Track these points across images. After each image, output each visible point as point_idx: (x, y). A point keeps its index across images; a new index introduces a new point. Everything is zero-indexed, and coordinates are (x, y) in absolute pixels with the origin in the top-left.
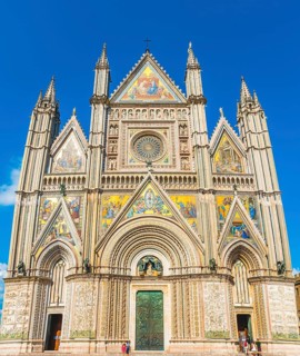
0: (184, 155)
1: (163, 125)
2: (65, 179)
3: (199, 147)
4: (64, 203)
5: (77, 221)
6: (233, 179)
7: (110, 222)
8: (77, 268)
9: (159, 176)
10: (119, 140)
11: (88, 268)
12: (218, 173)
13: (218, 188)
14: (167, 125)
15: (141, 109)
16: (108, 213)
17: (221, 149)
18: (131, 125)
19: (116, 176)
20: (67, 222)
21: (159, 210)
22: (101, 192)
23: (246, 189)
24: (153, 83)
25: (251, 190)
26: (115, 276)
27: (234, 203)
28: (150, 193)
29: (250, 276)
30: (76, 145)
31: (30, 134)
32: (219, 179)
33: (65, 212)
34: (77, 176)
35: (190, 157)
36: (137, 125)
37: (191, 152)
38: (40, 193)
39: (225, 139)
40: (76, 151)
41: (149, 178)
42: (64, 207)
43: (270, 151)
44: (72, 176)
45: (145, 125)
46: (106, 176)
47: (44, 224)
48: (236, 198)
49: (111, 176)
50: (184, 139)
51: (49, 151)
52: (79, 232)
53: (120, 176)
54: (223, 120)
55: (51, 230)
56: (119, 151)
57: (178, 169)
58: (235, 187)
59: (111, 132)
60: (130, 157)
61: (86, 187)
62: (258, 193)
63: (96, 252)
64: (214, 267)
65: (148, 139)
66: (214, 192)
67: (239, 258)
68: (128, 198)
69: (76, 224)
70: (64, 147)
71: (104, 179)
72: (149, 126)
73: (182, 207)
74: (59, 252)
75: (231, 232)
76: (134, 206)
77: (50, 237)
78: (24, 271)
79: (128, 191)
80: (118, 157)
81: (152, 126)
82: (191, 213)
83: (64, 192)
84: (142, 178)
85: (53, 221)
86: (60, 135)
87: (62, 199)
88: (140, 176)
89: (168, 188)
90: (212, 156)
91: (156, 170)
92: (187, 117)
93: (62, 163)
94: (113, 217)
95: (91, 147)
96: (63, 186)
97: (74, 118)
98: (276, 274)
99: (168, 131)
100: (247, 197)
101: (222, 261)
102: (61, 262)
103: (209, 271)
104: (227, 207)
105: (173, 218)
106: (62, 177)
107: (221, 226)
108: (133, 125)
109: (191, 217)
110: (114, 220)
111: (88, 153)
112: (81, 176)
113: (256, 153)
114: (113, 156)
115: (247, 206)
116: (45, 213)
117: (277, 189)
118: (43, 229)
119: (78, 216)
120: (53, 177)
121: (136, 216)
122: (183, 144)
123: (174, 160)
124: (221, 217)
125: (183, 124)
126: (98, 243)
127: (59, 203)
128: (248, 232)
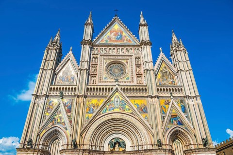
0: (139, 75)
1: (126, 58)
2: (63, 88)
3: (148, 70)
4: (62, 103)
5: (69, 114)
6: (170, 89)
7: (91, 116)
8: (68, 145)
9: (123, 87)
10: (98, 66)
11: (75, 145)
12: (160, 85)
13: (160, 95)
14: (128, 58)
15: (112, 48)
16: (90, 110)
17: (162, 71)
18: (105, 57)
19: (95, 87)
20: (63, 115)
21: (123, 108)
22: (85, 97)
23: (178, 95)
24: (119, 33)
25: (181, 95)
26: (93, 151)
27: (171, 103)
28: (117, 98)
29: (185, 149)
30: (72, 69)
31: (43, 61)
32: (161, 89)
33: (62, 109)
34: (71, 87)
35: (143, 76)
36: (110, 57)
37: (143, 73)
38: (47, 96)
39: (164, 65)
40: (71, 72)
41: (117, 89)
42: (62, 105)
43: (191, 72)
44: (68, 87)
45: (114, 57)
46: (89, 87)
47: (48, 115)
48: (172, 101)
49: (92, 87)
50: (138, 66)
51: (54, 71)
52: (71, 122)
53: (98, 87)
54: (162, 54)
55: (52, 119)
56: (98, 73)
57: (135, 83)
58: (171, 94)
59: (93, 61)
60: (104, 76)
61: (76, 93)
62: (186, 97)
63: (81, 135)
64: (160, 144)
65: (116, 65)
66: (158, 97)
67: (177, 138)
68: (103, 101)
69: (69, 117)
70: (64, 69)
71: (88, 89)
72: (116, 58)
73: (138, 107)
74: (56, 134)
75: (171, 122)
76: (107, 106)
77: (51, 124)
78: (31, 145)
79: (103, 96)
80: (97, 76)
81: (119, 57)
82: (144, 110)
83: (62, 96)
84: (112, 89)
85: (54, 114)
86: (62, 62)
87: (61, 100)
88: (111, 87)
89: (128, 95)
90: (156, 75)
91: (121, 84)
92: (140, 53)
93: (62, 79)
94: (93, 112)
95: (81, 70)
96: (62, 93)
97: (70, 52)
98: (202, 147)
99: (128, 61)
100: (179, 100)
101: (166, 141)
102: (57, 141)
103: (157, 147)
104: (167, 106)
105: (132, 113)
106: (62, 87)
107: (163, 118)
108: (107, 57)
110: (94, 115)
111: (79, 73)
112: (74, 87)
113: (183, 73)
114: (94, 75)
115: (180, 105)
116: (49, 108)
117: (197, 94)
118: (47, 118)
119: (70, 112)
120: (56, 87)
121: (108, 112)
122: (138, 69)
123: (132, 78)
124: (163, 112)
125: (137, 57)
126: (82, 129)
127: (58, 103)
128: (182, 121)
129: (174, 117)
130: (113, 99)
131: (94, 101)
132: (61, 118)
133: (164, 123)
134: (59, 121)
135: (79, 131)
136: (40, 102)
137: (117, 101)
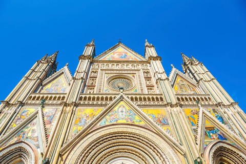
0: (150, 87)
1: (131, 72)
3: (161, 80)
4: (40, 112)
5: (48, 126)
6: (194, 98)
7: (81, 128)
9: (130, 96)
10: (97, 79)
13: (183, 104)
14: (134, 72)
15: (115, 64)
16: (81, 121)
17: (178, 84)
18: (107, 72)
19: (92, 96)
20: (38, 126)
23: (207, 104)
24: (124, 54)
28: (122, 107)
30: (63, 81)
31: (30, 71)
32: (182, 98)
34: (58, 96)
35: (155, 88)
36: (112, 72)
37: (155, 84)
38: (22, 105)
39: (179, 79)
40: (62, 84)
41: (122, 97)
43: (215, 81)
44: (54, 96)
45: (118, 72)
46: (83, 96)
47: (15, 127)
48: (201, 109)
49: (88, 96)
50: (148, 79)
52: (47, 136)
53: (96, 96)
54: (174, 69)
55: (19, 133)
58: (197, 102)
59: (92, 75)
60: (105, 89)
62: (218, 104)
63: (60, 155)
65: (120, 80)
66: (181, 106)
68: (101, 110)
69: (47, 130)
70: (54, 82)
71: (81, 97)
72: (121, 72)
73: (154, 118)
76: (107, 117)
77: (16, 139)
79: (101, 105)
80: (96, 88)
81: (123, 72)
82: (163, 121)
84: (114, 98)
87: (40, 109)
88: (113, 96)
89: (139, 103)
90: (173, 85)
92: (149, 68)
94: (85, 124)
95: (75, 79)
96: (43, 101)
97: (66, 67)
99: (135, 75)
100: (210, 109)
101: (207, 163)
105: (146, 125)
106: (46, 96)
107: (195, 131)
108: (109, 72)
109: (164, 124)
111: (71, 82)
112: (62, 96)
113: (206, 83)
114: (92, 87)
116: (19, 119)
117: (232, 101)
119: (50, 123)
120: (37, 96)
122: (148, 81)
123: (142, 90)
125: (146, 71)
126: (64, 146)
127: (35, 112)
128: (223, 135)
129: (211, 129)
130: (116, 108)
131: (88, 110)
132: (33, 131)
133: (199, 137)
134: (30, 135)
135: (58, 149)
136: (9, 111)
137: (122, 112)
